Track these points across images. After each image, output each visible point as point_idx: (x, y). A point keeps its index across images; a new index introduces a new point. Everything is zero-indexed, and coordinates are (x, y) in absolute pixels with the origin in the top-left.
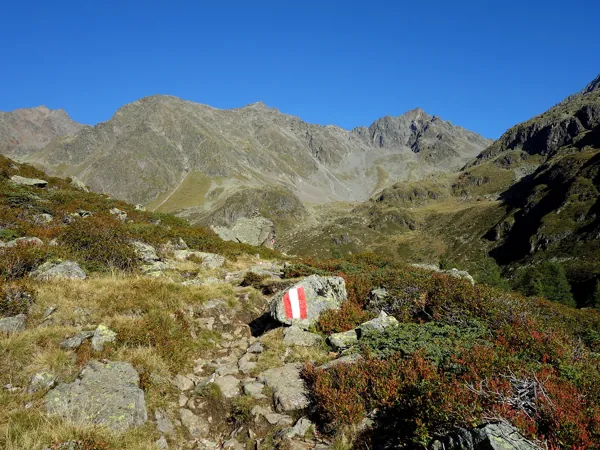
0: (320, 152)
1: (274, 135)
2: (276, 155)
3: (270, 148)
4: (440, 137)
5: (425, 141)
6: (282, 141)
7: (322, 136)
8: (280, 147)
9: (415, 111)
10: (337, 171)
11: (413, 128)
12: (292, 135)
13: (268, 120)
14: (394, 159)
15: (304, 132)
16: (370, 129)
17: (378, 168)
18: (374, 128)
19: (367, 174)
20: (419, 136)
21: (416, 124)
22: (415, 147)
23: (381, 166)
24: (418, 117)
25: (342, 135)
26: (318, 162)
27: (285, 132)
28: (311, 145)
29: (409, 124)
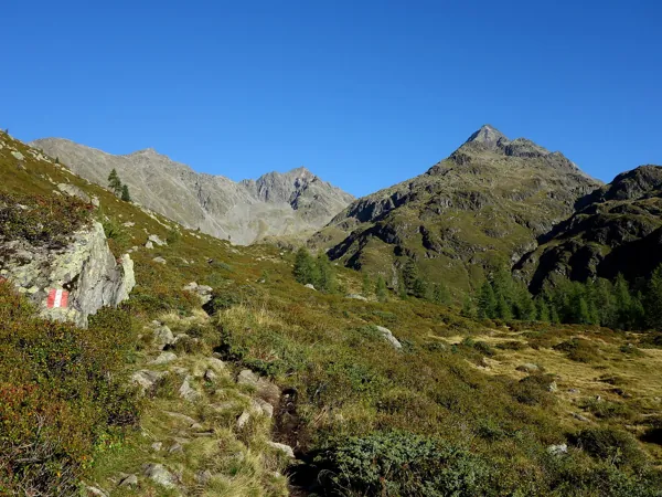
0: (207, 202)
1: (164, 183)
2: (166, 203)
3: (160, 196)
4: (316, 197)
5: (304, 200)
6: (173, 190)
7: (210, 188)
8: (170, 196)
9: (300, 169)
10: (223, 222)
11: (297, 185)
12: (182, 184)
13: (159, 168)
14: (275, 214)
15: (193, 184)
16: (257, 182)
17: (260, 221)
18: (261, 182)
19: (250, 226)
20: (299, 194)
21: (300, 181)
22: (294, 204)
23: (263, 219)
24: (303, 175)
25: (230, 186)
26: (205, 212)
27: (175, 181)
28: (199, 195)
29: (293, 181)
